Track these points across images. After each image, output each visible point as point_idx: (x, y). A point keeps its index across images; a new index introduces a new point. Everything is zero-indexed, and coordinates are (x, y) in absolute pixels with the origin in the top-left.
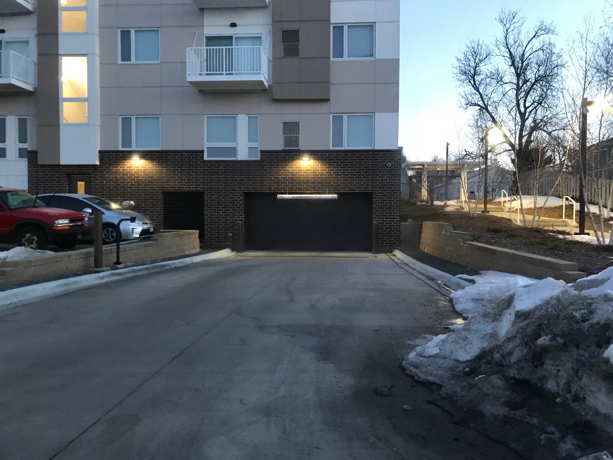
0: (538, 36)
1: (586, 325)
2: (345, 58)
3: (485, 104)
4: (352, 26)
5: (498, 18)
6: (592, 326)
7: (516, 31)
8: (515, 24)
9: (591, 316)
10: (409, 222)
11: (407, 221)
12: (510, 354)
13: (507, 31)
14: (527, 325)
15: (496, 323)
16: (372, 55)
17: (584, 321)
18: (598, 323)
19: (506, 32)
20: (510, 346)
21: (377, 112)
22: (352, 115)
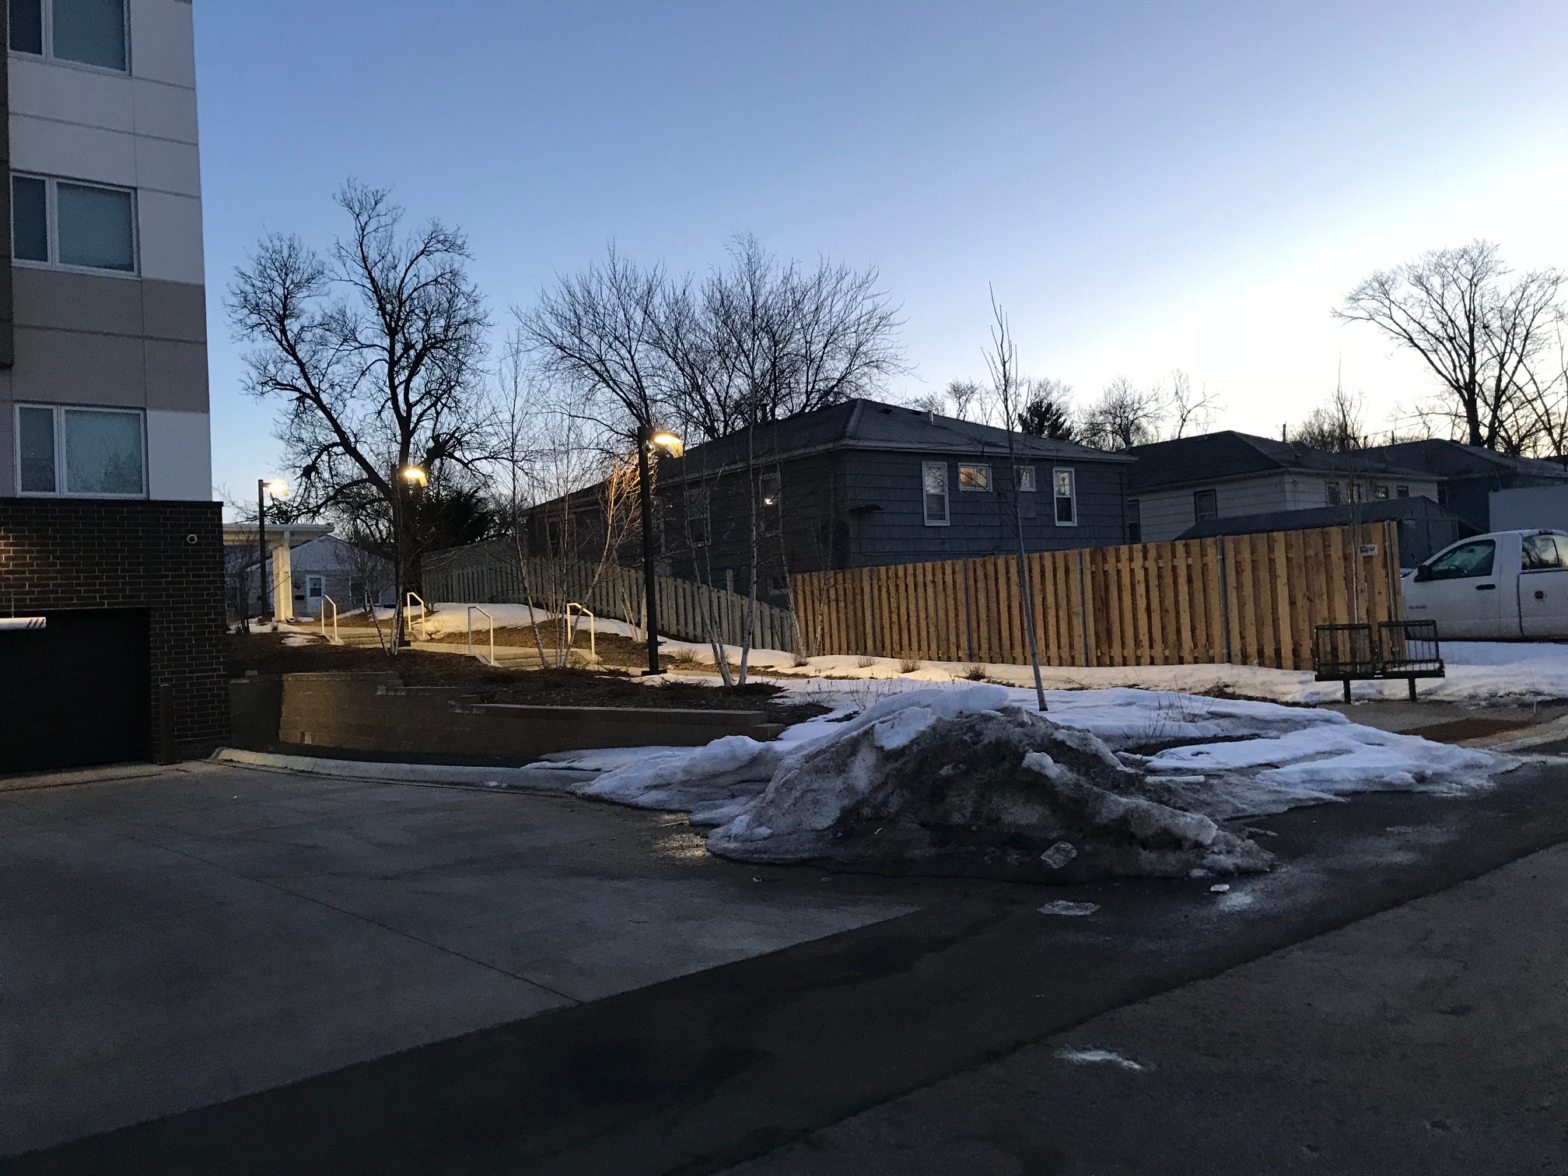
0: (431, 253)
1: (979, 746)
2: (54, 262)
3: (312, 388)
4: (67, 186)
5: (339, 196)
6: (985, 747)
7: (381, 234)
8: (381, 218)
9: (981, 738)
10: (249, 677)
11: (244, 676)
12: (885, 803)
13: (363, 230)
14: (904, 763)
15: (844, 775)
16: (130, 268)
17: (975, 744)
18: (990, 743)
19: (360, 232)
20: (880, 796)
21: (154, 408)
22: (77, 408)
